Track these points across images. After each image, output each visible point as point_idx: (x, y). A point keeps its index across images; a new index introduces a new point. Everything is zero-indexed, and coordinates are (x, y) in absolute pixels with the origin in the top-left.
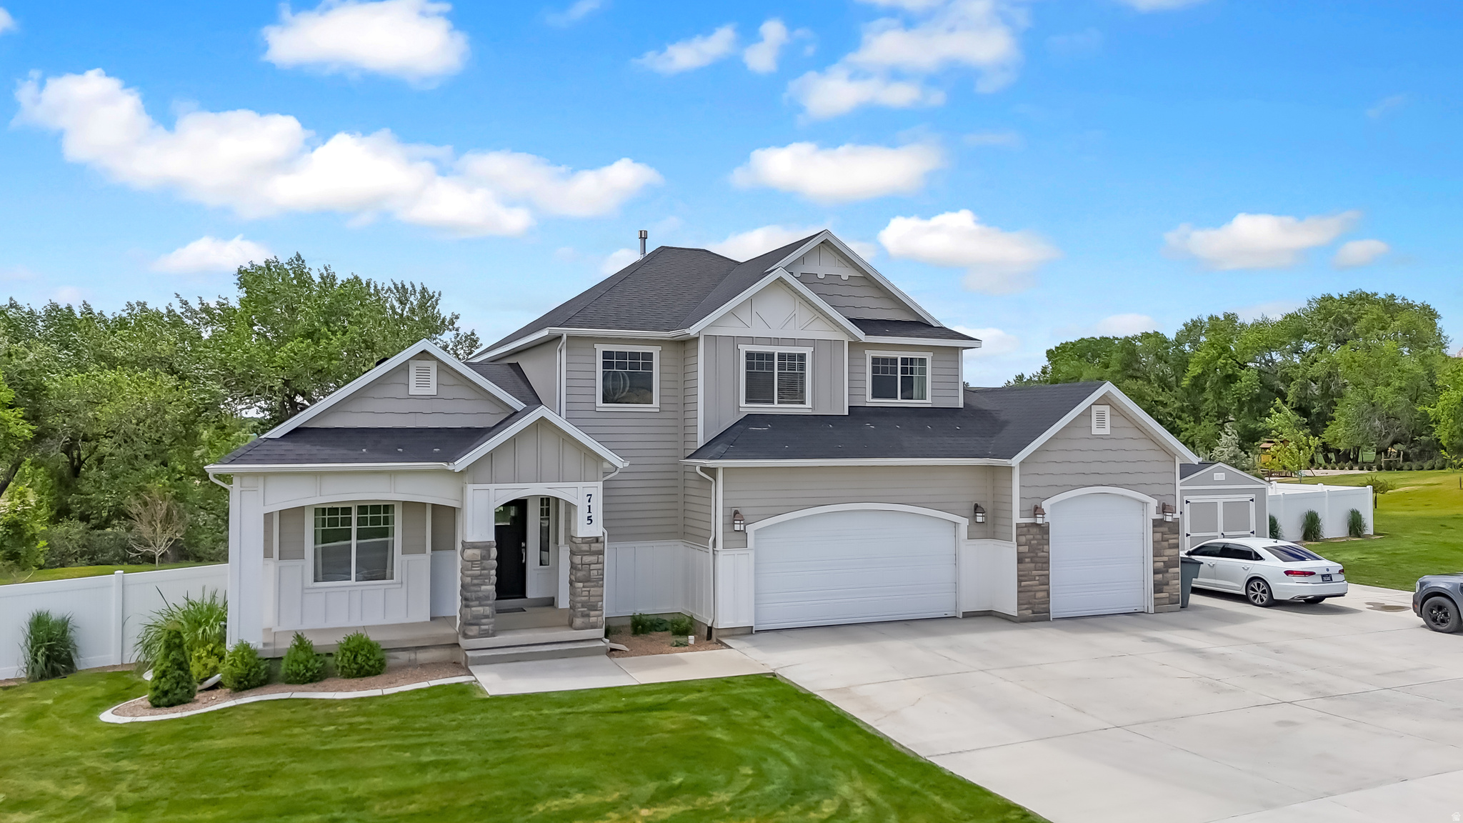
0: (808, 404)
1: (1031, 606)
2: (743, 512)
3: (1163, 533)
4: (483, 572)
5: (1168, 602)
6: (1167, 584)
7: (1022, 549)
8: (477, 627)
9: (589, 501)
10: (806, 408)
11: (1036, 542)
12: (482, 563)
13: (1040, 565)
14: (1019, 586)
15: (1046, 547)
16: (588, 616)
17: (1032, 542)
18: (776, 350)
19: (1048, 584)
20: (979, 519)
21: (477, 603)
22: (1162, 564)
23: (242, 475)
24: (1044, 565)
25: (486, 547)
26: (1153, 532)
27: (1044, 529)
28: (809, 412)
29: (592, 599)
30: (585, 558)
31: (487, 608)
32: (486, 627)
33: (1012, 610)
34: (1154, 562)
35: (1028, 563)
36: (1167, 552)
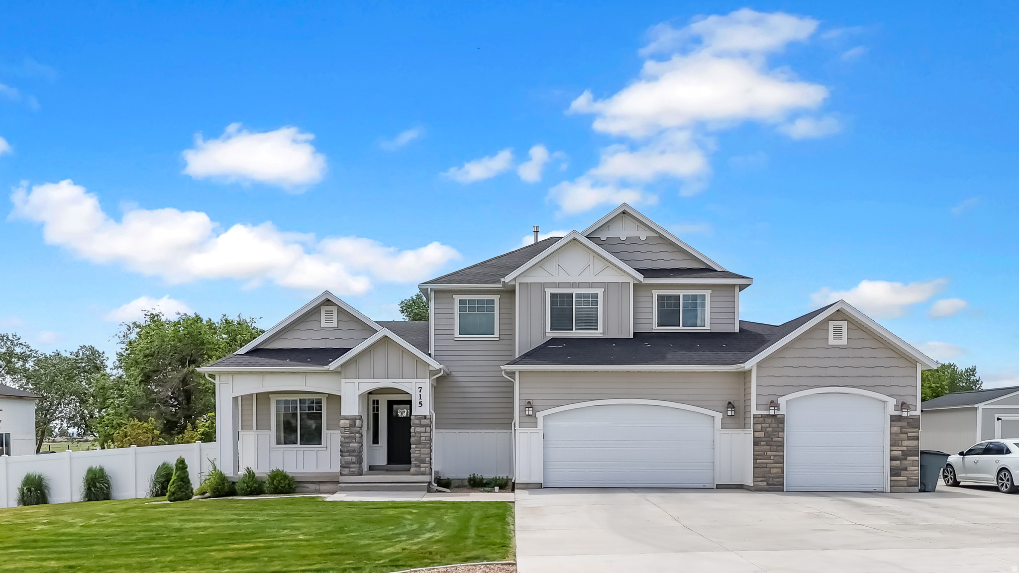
0: (600, 330)
1: (766, 479)
2: (534, 403)
3: (902, 427)
4: (351, 434)
5: (906, 485)
6: (906, 469)
7: (757, 434)
8: (348, 469)
9: (420, 392)
10: (598, 333)
11: (771, 429)
12: (350, 429)
13: (775, 447)
14: (754, 463)
15: (781, 434)
16: (420, 467)
17: (768, 429)
18: (575, 291)
19: (783, 463)
20: (729, 413)
21: (348, 454)
22: (900, 452)
23: (220, 373)
24: (779, 448)
25: (353, 419)
26: (890, 426)
27: (780, 421)
28: (601, 336)
29: (422, 456)
30: (417, 429)
31: (354, 457)
32: (354, 469)
33: (750, 482)
34: (891, 450)
35: (764, 445)
36: (906, 443)
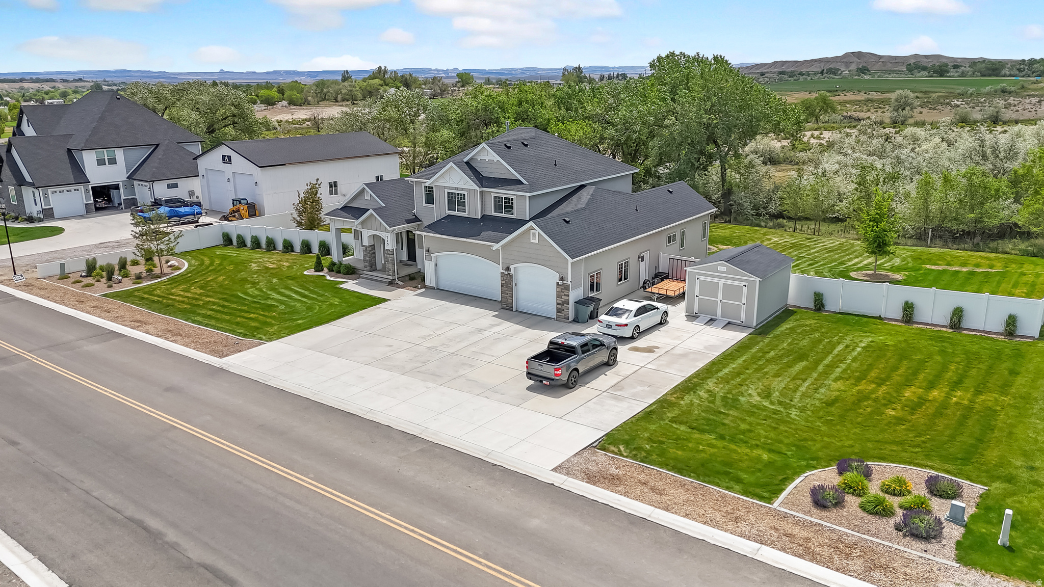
0: (467, 213)
1: (506, 304)
2: (430, 250)
3: (562, 289)
4: (366, 253)
5: (563, 318)
7: (502, 282)
8: (366, 268)
9: (387, 239)
10: (465, 215)
11: (508, 280)
13: (509, 289)
14: (501, 295)
15: (511, 283)
16: (389, 272)
18: (456, 192)
19: (512, 298)
22: (561, 301)
26: (557, 288)
27: (510, 276)
29: (390, 267)
30: (387, 255)
31: (368, 263)
34: (557, 300)
35: (505, 287)
36: (563, 297)
